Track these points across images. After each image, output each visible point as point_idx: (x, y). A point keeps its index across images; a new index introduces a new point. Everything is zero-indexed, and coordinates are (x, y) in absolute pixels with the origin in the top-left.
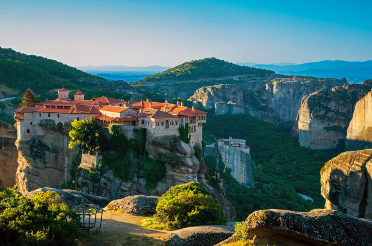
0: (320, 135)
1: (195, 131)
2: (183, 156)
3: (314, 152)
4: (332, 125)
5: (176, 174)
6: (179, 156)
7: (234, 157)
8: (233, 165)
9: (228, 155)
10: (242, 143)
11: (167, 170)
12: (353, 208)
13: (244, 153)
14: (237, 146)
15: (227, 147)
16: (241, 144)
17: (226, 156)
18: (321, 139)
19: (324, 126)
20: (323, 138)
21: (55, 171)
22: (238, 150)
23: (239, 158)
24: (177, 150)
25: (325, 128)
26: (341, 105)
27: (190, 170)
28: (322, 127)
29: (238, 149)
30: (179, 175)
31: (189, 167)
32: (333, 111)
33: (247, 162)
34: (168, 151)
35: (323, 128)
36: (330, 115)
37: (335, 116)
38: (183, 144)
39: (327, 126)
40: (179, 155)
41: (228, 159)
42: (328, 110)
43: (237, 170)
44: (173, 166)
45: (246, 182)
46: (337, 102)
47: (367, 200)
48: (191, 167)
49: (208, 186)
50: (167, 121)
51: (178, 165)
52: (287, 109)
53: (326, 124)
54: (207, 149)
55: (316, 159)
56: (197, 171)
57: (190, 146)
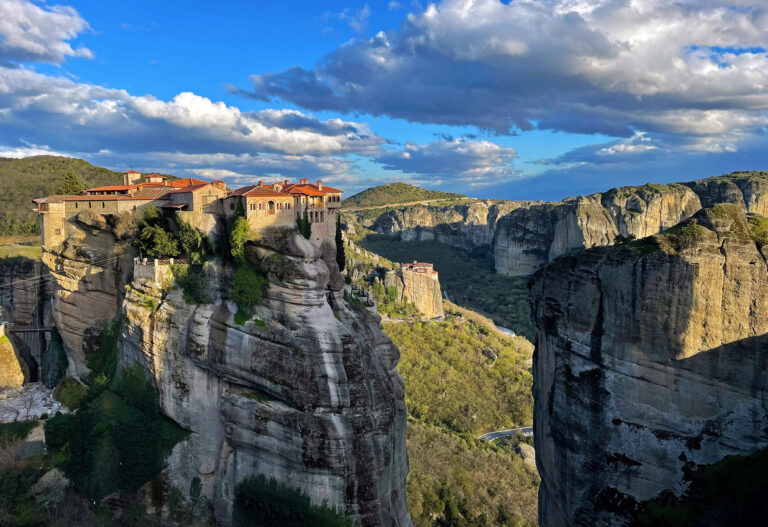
0: (518, 259)
1: (322, 221)
2: (300, 259)
3: (513, 279)
4: (532, 248)
5: (286, 290)
6: (290, 261)
7: (419, 284)
8: (419, 294)
9: (412, 283)
10: (429, 268)
11: (271, 285)
12: (580, 339)
13: (431, 279)
14: (423, 271)
15: (411, 272)
16: (427, 269)
19: (523, 249)
20: (522, 263)
21: (103, 296)
22: (423, 277)
23: (426, 286)
24: (288, 249)
26: (540, 225)
27: (312, 284)
28: (520, 250)
29: (424, 274)
30: (292, 292)
31: (310, 279)
32: (531, 232)
34: (273, 253)
35: (521, 252)
36: (529, 236)
37: (535, 239)
38: (300, 241)
39: (527, 249)
40: (292, 258)
41: (412, 286)
42: (527, 231)
43: (424, 300)
44: (281, 278)
46: (536, 222)
47: (604, 326)
48: (313, 279)
49: (347, 310)
50: (271, 203)
51: (289, 274)
52: (482, 234)
53: (525, 248)
55: (517, 287)
56: (325, 286)
57: (313, 245)
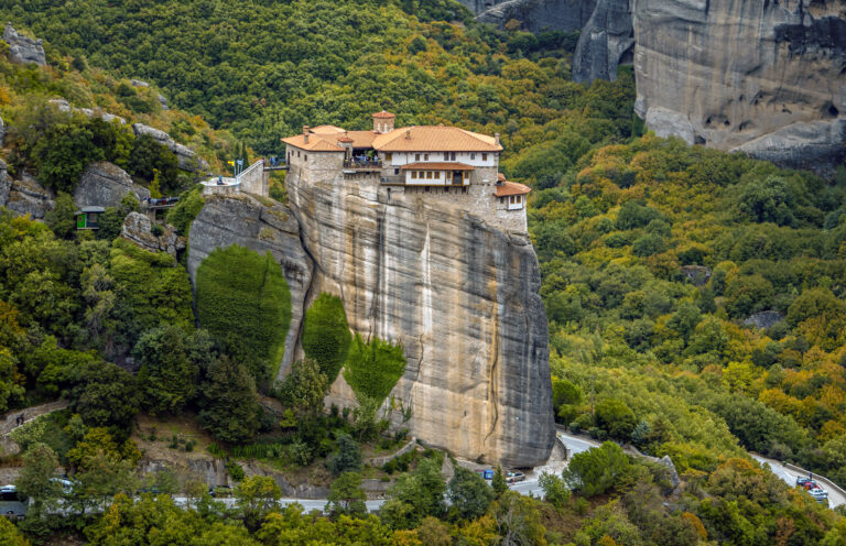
0: (754, 70)
4: (818, 14)
7: (414, 261)
8: (410, 324)
9: (369, 253)
10: (478, 162)
13: (490, 232)
14: (442, 180)
15: (369, 191)
16: (469, 171)
17: (356, 262)
18: (761, 94)
19: (776, 22)
20: (773, 85)
22: (444, 216)
23: (456, 272)
25: (783, 34)
28: (765, 26)
29: (449, 204)
33: (510, 300)
35: (771, 33)
39: (793, 20)
41: (368, 277)
43: (441, 362)
45: (501, 450)
53: (784, 13)
54: (211, 210)
